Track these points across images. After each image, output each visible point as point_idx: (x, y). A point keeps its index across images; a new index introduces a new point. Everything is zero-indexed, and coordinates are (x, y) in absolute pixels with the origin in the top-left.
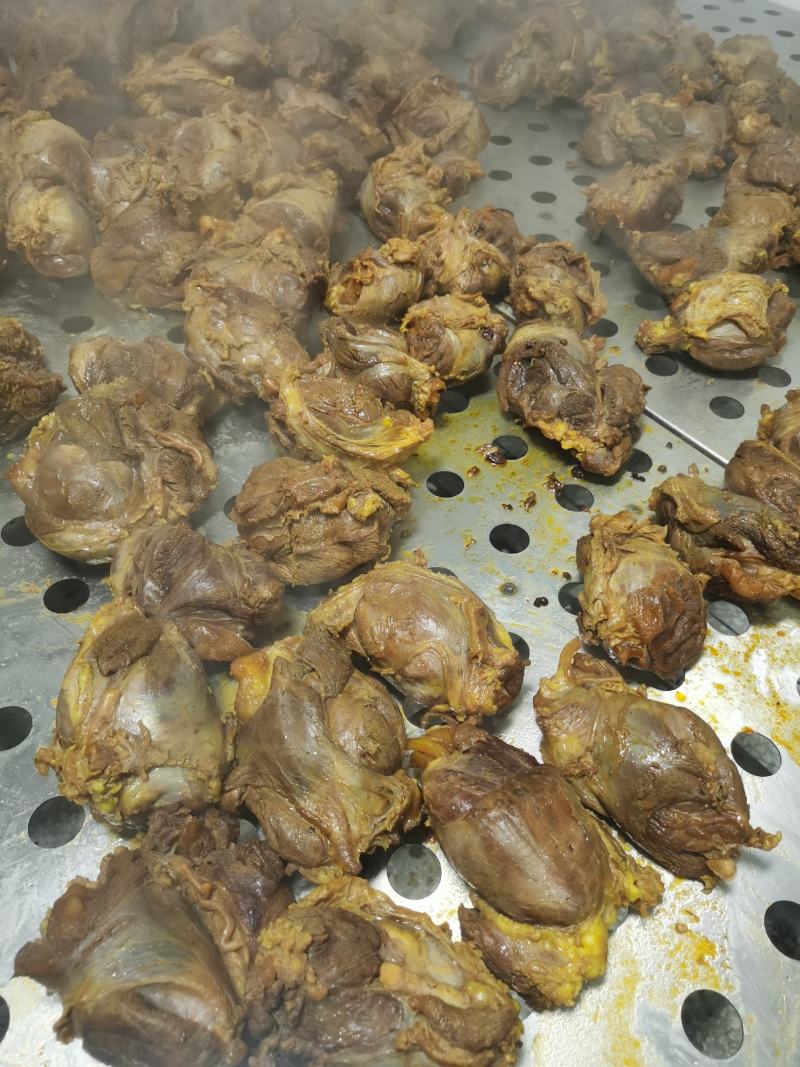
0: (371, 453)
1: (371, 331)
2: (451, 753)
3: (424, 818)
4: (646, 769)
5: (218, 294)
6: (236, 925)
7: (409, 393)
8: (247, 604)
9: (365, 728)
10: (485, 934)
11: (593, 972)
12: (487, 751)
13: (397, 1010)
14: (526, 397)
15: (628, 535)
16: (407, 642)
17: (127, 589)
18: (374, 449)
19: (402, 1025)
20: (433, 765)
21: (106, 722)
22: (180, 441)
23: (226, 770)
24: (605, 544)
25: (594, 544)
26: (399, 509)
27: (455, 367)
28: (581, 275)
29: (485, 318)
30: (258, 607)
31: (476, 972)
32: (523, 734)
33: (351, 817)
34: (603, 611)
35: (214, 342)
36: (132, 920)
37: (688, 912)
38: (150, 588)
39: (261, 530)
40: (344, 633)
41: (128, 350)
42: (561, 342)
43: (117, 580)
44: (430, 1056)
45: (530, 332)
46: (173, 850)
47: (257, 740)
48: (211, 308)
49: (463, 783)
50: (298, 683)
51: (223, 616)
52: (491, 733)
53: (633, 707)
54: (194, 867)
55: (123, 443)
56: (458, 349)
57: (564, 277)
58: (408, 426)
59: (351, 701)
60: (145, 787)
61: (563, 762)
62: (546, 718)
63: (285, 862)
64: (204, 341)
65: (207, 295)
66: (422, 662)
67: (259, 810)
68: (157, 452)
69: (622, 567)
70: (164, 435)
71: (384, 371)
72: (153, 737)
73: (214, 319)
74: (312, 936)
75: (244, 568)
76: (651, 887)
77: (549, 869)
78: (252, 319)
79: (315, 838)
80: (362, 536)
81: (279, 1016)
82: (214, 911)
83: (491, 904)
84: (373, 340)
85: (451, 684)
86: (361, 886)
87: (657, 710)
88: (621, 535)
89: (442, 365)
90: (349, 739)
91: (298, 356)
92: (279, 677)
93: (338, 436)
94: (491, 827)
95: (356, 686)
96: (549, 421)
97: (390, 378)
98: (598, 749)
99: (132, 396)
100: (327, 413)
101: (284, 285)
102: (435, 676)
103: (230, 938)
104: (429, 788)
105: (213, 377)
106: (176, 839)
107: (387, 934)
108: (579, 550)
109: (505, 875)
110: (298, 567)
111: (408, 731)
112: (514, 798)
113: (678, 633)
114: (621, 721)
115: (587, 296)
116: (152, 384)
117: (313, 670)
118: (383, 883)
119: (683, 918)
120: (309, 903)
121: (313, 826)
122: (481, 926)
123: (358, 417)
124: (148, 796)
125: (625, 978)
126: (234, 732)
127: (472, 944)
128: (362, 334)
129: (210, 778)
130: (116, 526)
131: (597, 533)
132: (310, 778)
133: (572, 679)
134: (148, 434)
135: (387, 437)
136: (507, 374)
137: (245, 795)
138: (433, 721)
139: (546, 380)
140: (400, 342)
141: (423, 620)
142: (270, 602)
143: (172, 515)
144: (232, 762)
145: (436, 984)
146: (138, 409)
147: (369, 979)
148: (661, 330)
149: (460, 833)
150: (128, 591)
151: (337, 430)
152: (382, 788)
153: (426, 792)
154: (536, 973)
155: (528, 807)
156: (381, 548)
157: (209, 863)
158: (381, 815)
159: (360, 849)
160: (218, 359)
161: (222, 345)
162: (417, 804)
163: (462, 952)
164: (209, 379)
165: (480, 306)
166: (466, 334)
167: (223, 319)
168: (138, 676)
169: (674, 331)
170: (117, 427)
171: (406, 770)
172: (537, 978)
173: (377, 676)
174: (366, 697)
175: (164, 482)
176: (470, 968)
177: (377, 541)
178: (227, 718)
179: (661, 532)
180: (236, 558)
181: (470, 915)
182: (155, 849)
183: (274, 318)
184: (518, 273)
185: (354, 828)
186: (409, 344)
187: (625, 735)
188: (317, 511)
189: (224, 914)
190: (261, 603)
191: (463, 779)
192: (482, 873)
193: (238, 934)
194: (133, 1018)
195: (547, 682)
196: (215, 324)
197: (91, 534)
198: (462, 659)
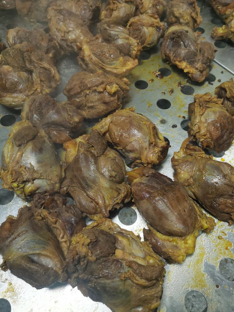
0: (115, 71)
1: (116, 27)
2: (142, 177)
3: (132, 199)
4: (213, 184)
5: (60, 12)
6: (65, 233)
7: (129, 51)
8: (70, 123)
9: (111, 167)
10: (153, 238)
11: (191, 252)
12: (155, 176)
13: (121, 265)
14: (172, 53)
15: (209, 102)
16: (127, 138)
17: (27, 117)
18: (116, 70)
19: (123, 271)
20: (135, 181)
21: (18, 162)
22: (46, 65)
23: (62, 181)
24: (201, 104)
25: (196, 105)
26: (125, 92)
27: (146, 42)
28: (193, 9)
29: (158, 23)
30: (74, 125)
31: (149, 252)
32: (167, 171)
33: (106, 198)
34: (198, 128)
35: (59, 30)
36: (27, 231)
37: (223, 232)
38: (35, 117)
39: (75, 98)
40: (105, 134)
41: (28, 32)
42: (186, 32)
43: (24, 114)
44: (133, 282)
45: (174, 28)
46: (43, 208)
47: (73, 171)
48: (58, 17)
49: (146, 187)
50: (87, 151)
51: (62, 128)
52: (156, 171)
53: (209, 162)
54: (50, 213)
55: (26, 66)
56: (147, 35)
57: (187, 9)
58: (129, 62)
59: (106, 158)
60: (32, 185)
61: (182, 181)
62: (176, 165)
63: (82, 212)
64: (55, 30)
65: (56, 12)
66: (132, 145)
67: (73, 195)
68: (38, 69)
69: (206, 113)
70: (40, 63)
71: (120, 42)
72: (35, 169)
73: (58, 21)
74: (90, 240)
75: (69, 111)
76: (212, 224)
77: (177, 218)
78: (73, 21)
79: (93, 205)
80: (111, 100)
81: (78, 267)
82: (57, 228)
83: (154, 228)
84: (117, 30)
85: (142, 153)
86: (109, 221)
87: (217, 164)
88: (206, 101)
89: (142, 40)
90: (106, 171)
91: (89, 36)
92: (80, 149)
93: (103, 64)
94: (156, 203)
95: (108, 153)
96: (180, 61)
97: (122, 44)
98: (195, 177)
99: (28, 48)
100: (99, 55)
101: (84, 10)
102: (137, 150)
103: (63, 238)
104: (134, 189)
105: (59, 43)
106: (44, 203)
107: (118, 238)
108: (189, 108)
109: (160, 219)
110: (89, 111)
111: (126, 169)
112: (165, 193)
113: (225, 137)
114: (204, 167)
115: (195, 16)
116: (36, 45)
117: (93, 146)
118: (117, 220)
119: (221, 234)
120: (90, 227)
121: (92, 201)
122: (151, 236)
123: (110, 57)
124: (34, 189)
125: (200, 254)
126: (65, 168)
127: (148, 243)
128: (113, 28)
129: (56, 183)
130: (23, 95)
131: (197, 100)
132: (91, 184)
133: (185, 153)
134: (34, 62)
135: (121, 66)
136: (165, 45)
137: (69, 189)
138: (135, 166)
139: (180, 46)
140: (126, 31)
141: (133, 130)
142: (78, 123)
143: (44, 92)
144: (64, 178)
145: (135, 257)
146: (31, 53)
147: (111, 255)
148: (221, 30)
149: (145, 204)
150: (28, 118)
151: (103, 62)
152: (117, 188)
153: (133, 190)
154: (171, 252)
155: (170, 196)
156: (118, 105)
157: (56, 212)
158: (116, 198)
159: (109, 209)
160: (60, 36)
161: (62, 31)
162: (130, 194)
163: (144, 245)
164: (57, 44)
165: (156, 19)
166: (151, 29)
167: (62, 21)
168: (29, 147)
169: (226, 31)
170: (23, 59)
171: (126, 182)
172: (170, 254)
173: (116, 150)
174: (112, 157)
175: (41, 81)
176: (148, 251)
177: (117, 102)
178: (62, 163)
179: (220, 101)
180: (66, 107)
181: (147, 232)
182: (36, 207)
183: (81, 21)
184: (170, 8)
185: (107, 202)
186: (130, 33)
187: (205, 172)
188: (95, 91)
189: (60, 229)
190: (75, 123)
191: (146, 186)
192: (152, 218)
193: (65, 236)
194: (26, 266)
195: (177, 153)
196: (59, 23)
197: (15, 98)
198: (147, 144)
